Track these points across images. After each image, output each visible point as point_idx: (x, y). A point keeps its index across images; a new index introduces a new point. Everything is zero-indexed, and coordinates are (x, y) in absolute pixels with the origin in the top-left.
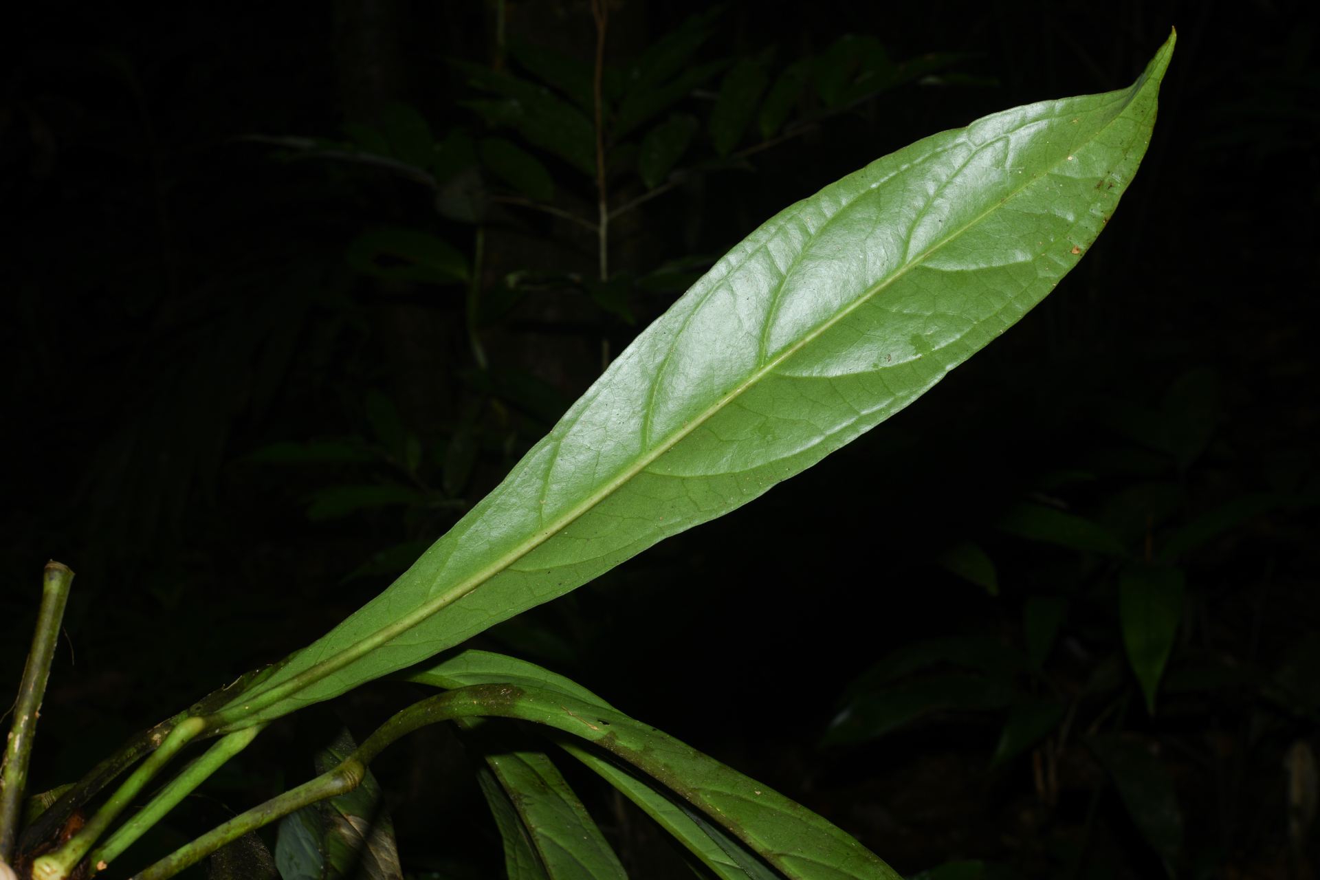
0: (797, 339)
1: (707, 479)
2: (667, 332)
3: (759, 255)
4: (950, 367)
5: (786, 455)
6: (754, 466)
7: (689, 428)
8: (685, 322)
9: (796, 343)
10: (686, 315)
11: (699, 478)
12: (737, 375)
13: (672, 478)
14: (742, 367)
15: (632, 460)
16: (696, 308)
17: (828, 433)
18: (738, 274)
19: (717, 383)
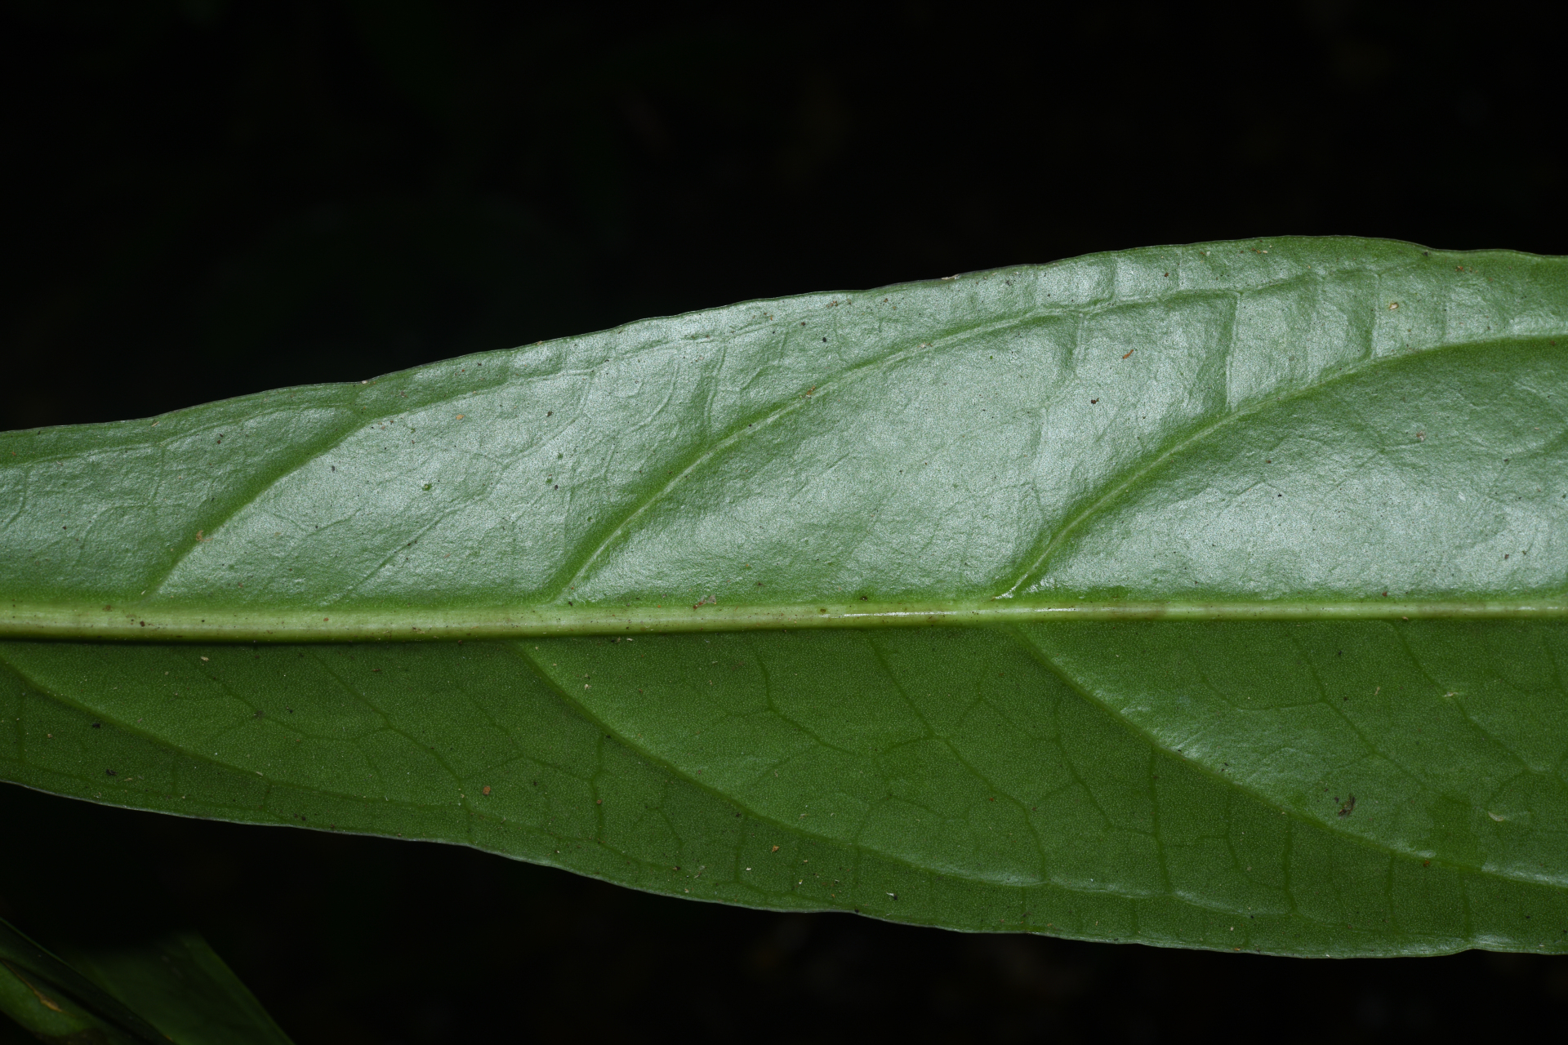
0: (1147, 591)
1: (671, 778)
2: (833, 343)
3: (1202, 311)
4: (1488, 942)
5: (912, 858)
6: (812, 829)
7: (709, 617)
8: (895, 348)
9: (1135, 600)
10: (912, 331)
11: (652, 765)
12: (928, 574)
13: (574, 711)
14: (957, 562)
15: (506, 595)
16: (948, 333)
17: (1058, 880)
18: (1112, 322)
19: (864, 558)
